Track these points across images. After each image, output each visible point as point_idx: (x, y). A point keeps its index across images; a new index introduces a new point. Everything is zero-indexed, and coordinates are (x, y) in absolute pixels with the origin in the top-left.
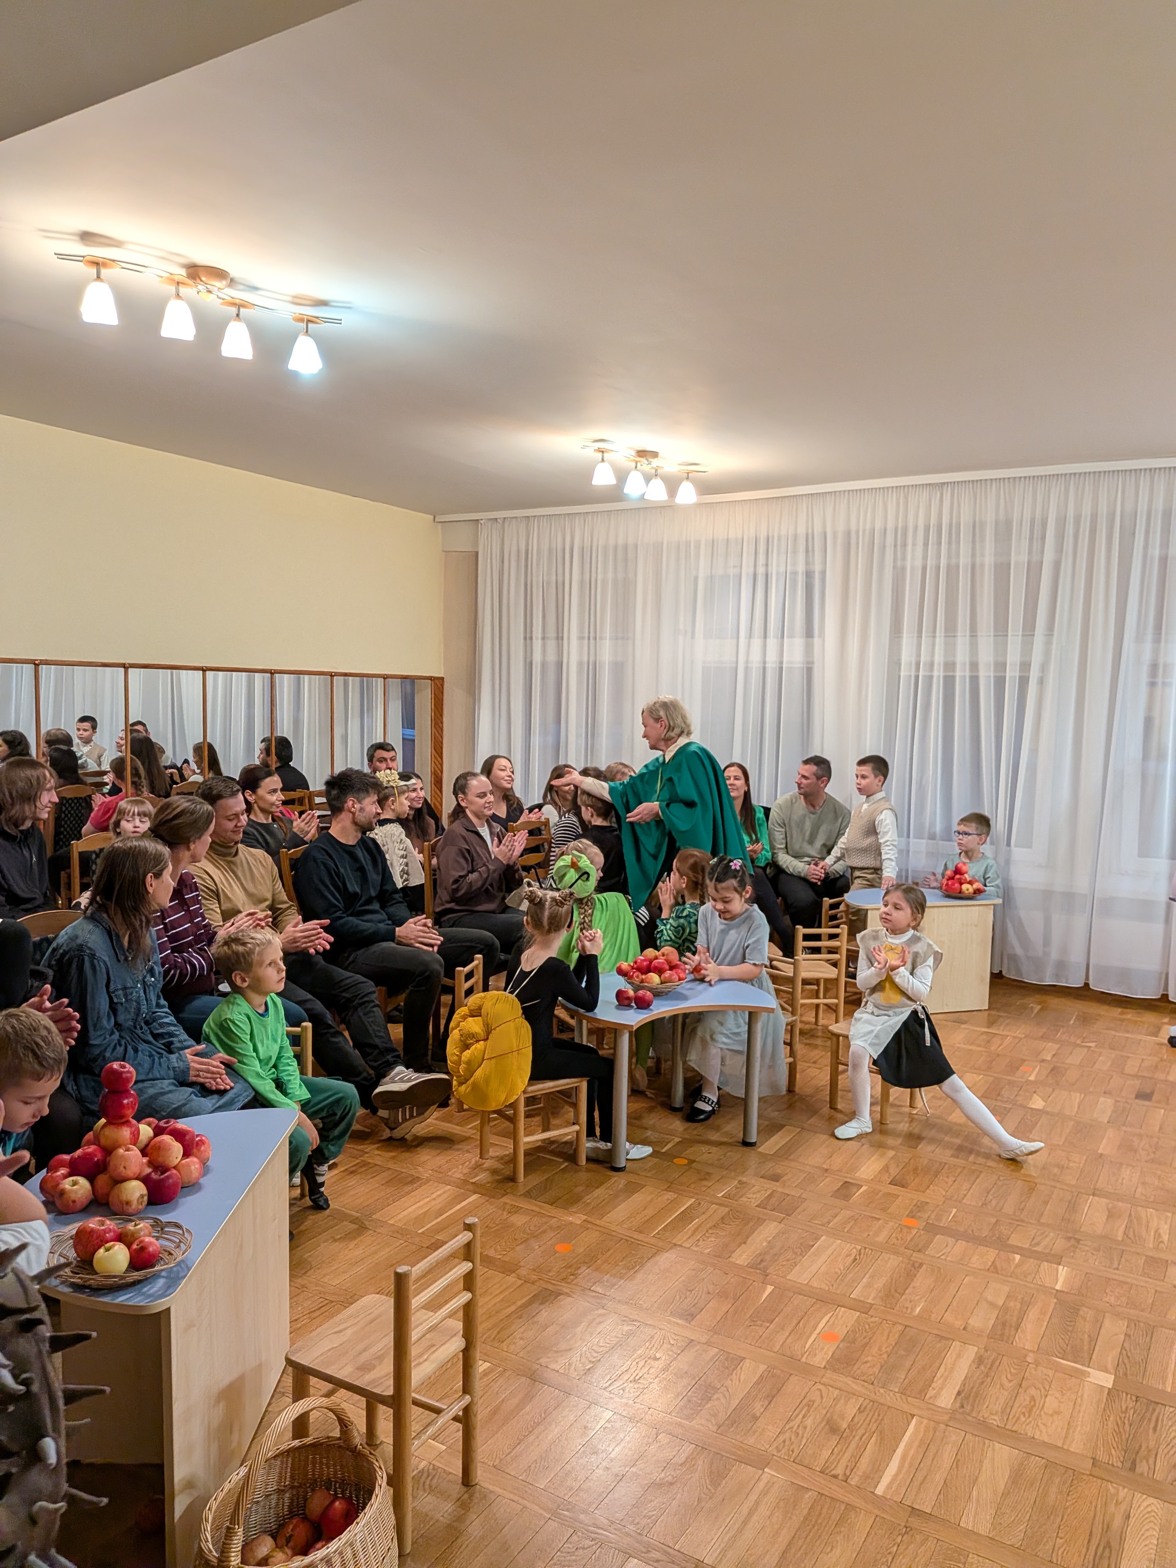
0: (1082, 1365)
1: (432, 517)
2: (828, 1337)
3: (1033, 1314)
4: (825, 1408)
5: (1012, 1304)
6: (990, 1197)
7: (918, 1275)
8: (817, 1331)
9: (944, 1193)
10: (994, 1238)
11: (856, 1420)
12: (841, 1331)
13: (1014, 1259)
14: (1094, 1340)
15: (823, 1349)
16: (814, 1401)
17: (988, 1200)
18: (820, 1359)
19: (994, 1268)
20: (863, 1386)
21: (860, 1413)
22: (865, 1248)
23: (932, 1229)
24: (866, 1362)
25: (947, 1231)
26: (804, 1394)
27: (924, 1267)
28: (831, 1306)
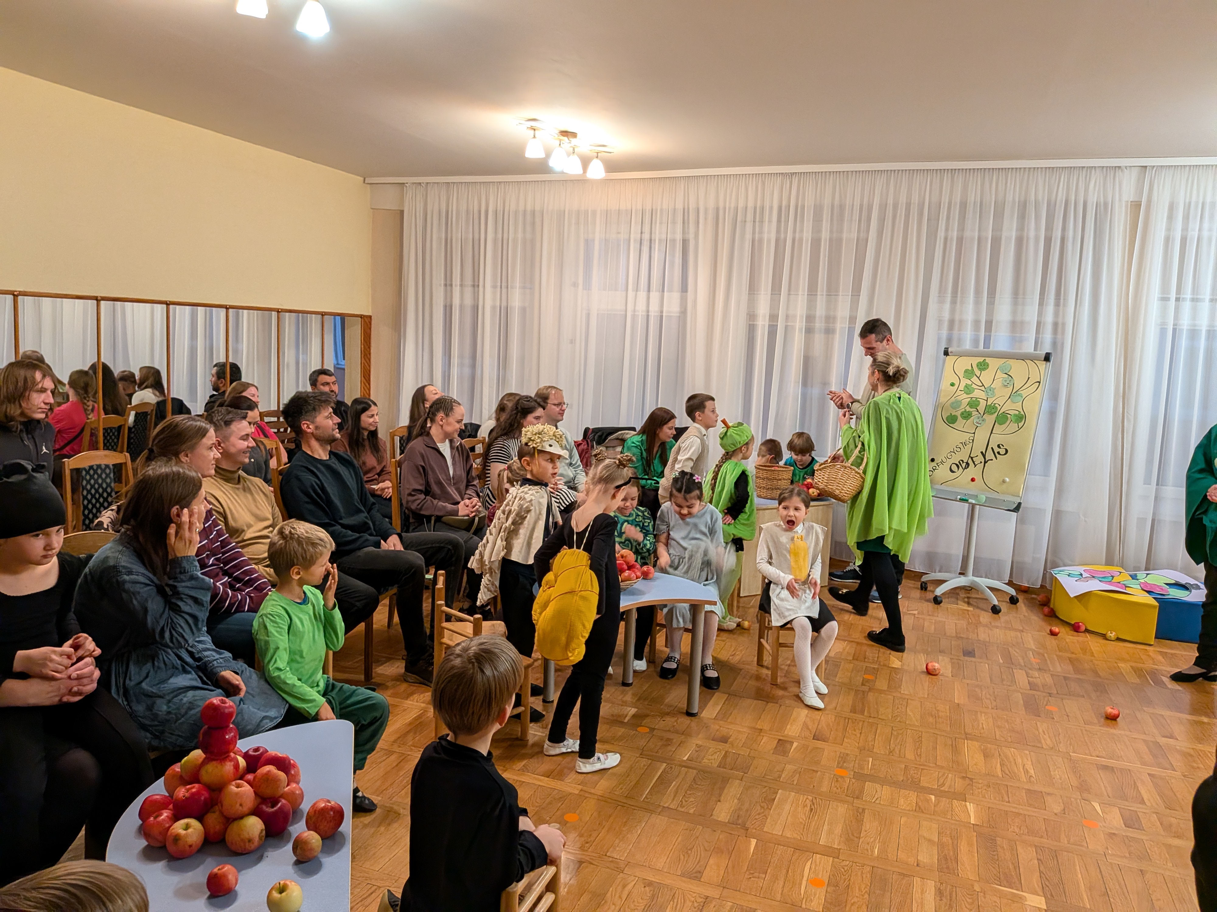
0: (1017, 890)
1: (362, 179)
2: (815, 881)
3: (963, 847)
5: (944, 839)
6: (892, 745)
9: (857, 744)
10: (909, 782)
12: (824, 878)
13: (931, 799)
14: (1017, 867)
17: (892, 749)
19: (919, 809)
22: (816, 798)
23: (861, 777)
25: (872, 778)
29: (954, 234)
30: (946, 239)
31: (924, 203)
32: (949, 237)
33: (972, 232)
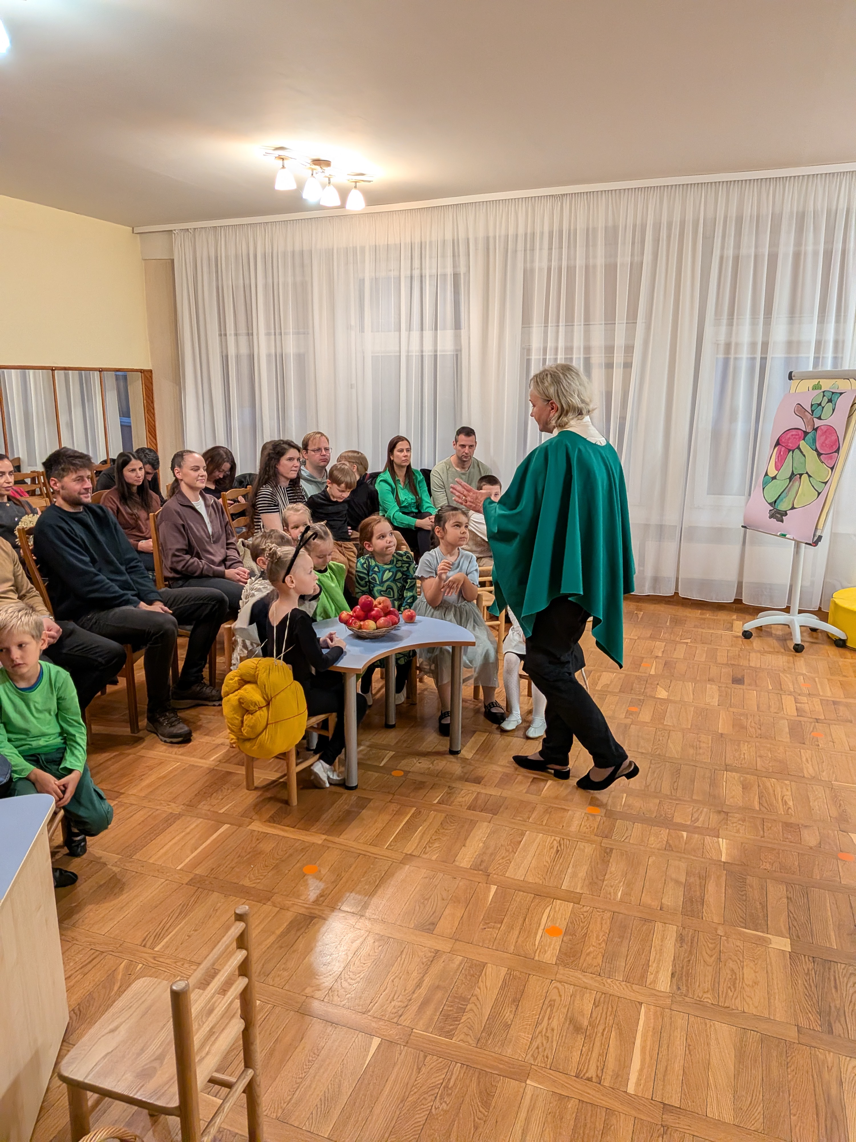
0: (762, 932)
1: (131, 229)
2: (552, 931)
3: (711, 887)
4: (565, 1006)
5: (692, 879)
7: (611, 860)
8: (542, 927)
10: (662, 818)
11: (594, 1015)
12: (561, 924)
14: (765, 907)
15: (550, 944)
16: (554, 1001)
18: (550, 956)
19: (669, 847)
20: (592, 978)
21: (596, 1007)
22: (563, 839)
24: (588, 954)
25: (624, 816)
26: (544, 994)
27: (614, 851)
28: (548, 899)
29: (730, 252)
30: (722, 258)
31: (698, 220)
32: (725, 256)
33: (748, 250)
